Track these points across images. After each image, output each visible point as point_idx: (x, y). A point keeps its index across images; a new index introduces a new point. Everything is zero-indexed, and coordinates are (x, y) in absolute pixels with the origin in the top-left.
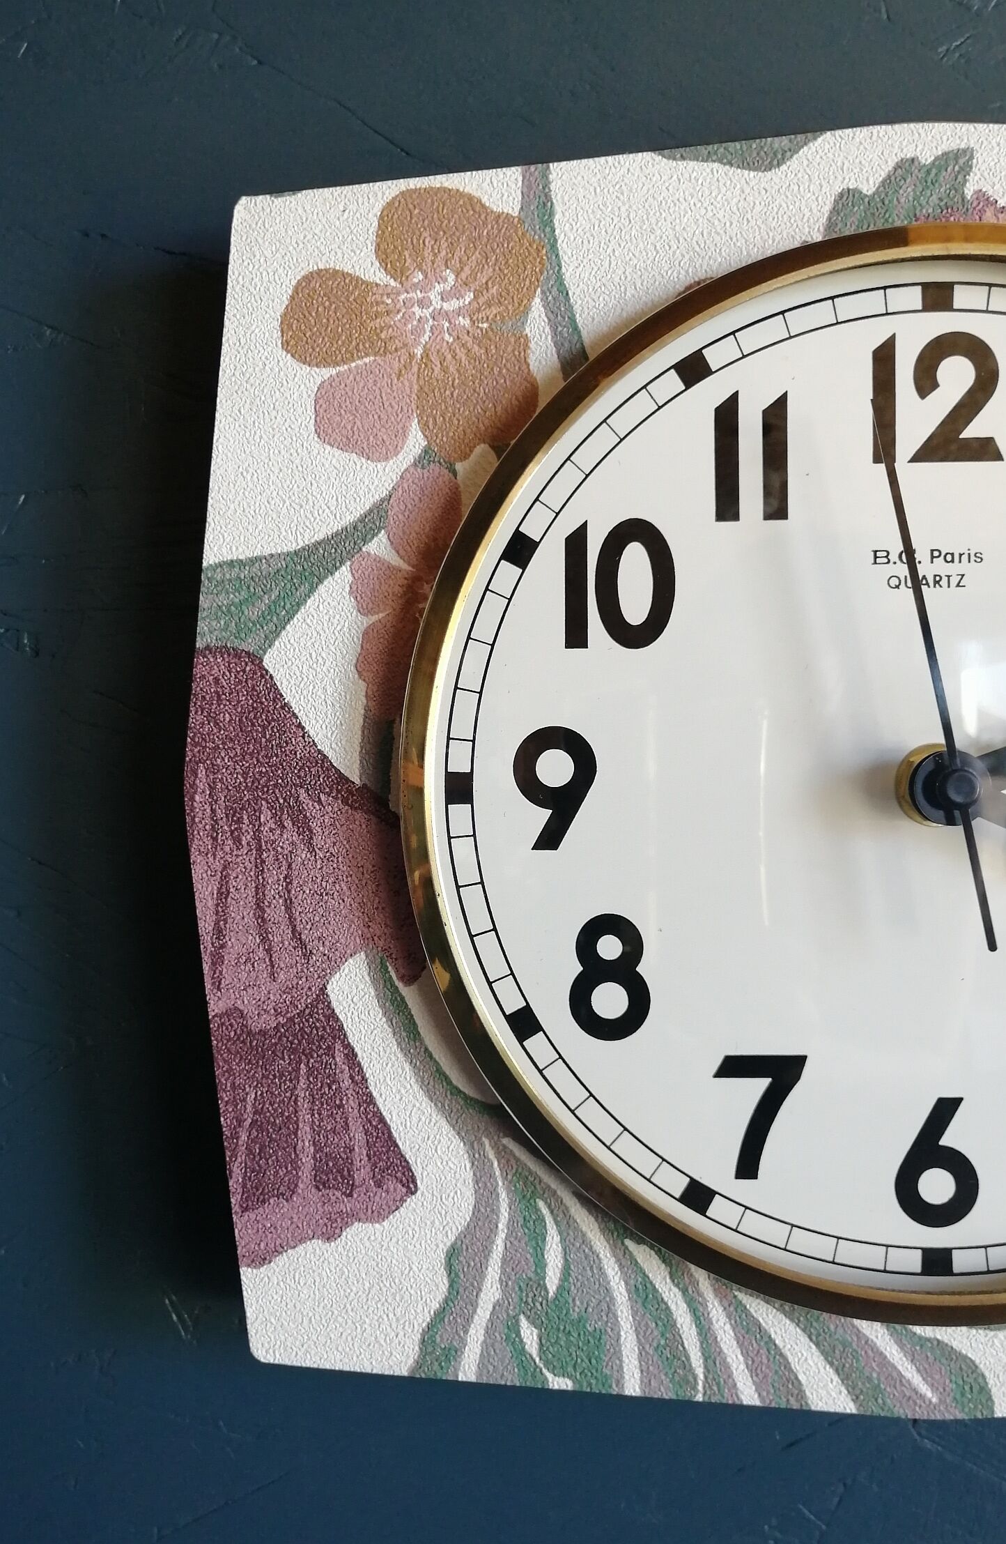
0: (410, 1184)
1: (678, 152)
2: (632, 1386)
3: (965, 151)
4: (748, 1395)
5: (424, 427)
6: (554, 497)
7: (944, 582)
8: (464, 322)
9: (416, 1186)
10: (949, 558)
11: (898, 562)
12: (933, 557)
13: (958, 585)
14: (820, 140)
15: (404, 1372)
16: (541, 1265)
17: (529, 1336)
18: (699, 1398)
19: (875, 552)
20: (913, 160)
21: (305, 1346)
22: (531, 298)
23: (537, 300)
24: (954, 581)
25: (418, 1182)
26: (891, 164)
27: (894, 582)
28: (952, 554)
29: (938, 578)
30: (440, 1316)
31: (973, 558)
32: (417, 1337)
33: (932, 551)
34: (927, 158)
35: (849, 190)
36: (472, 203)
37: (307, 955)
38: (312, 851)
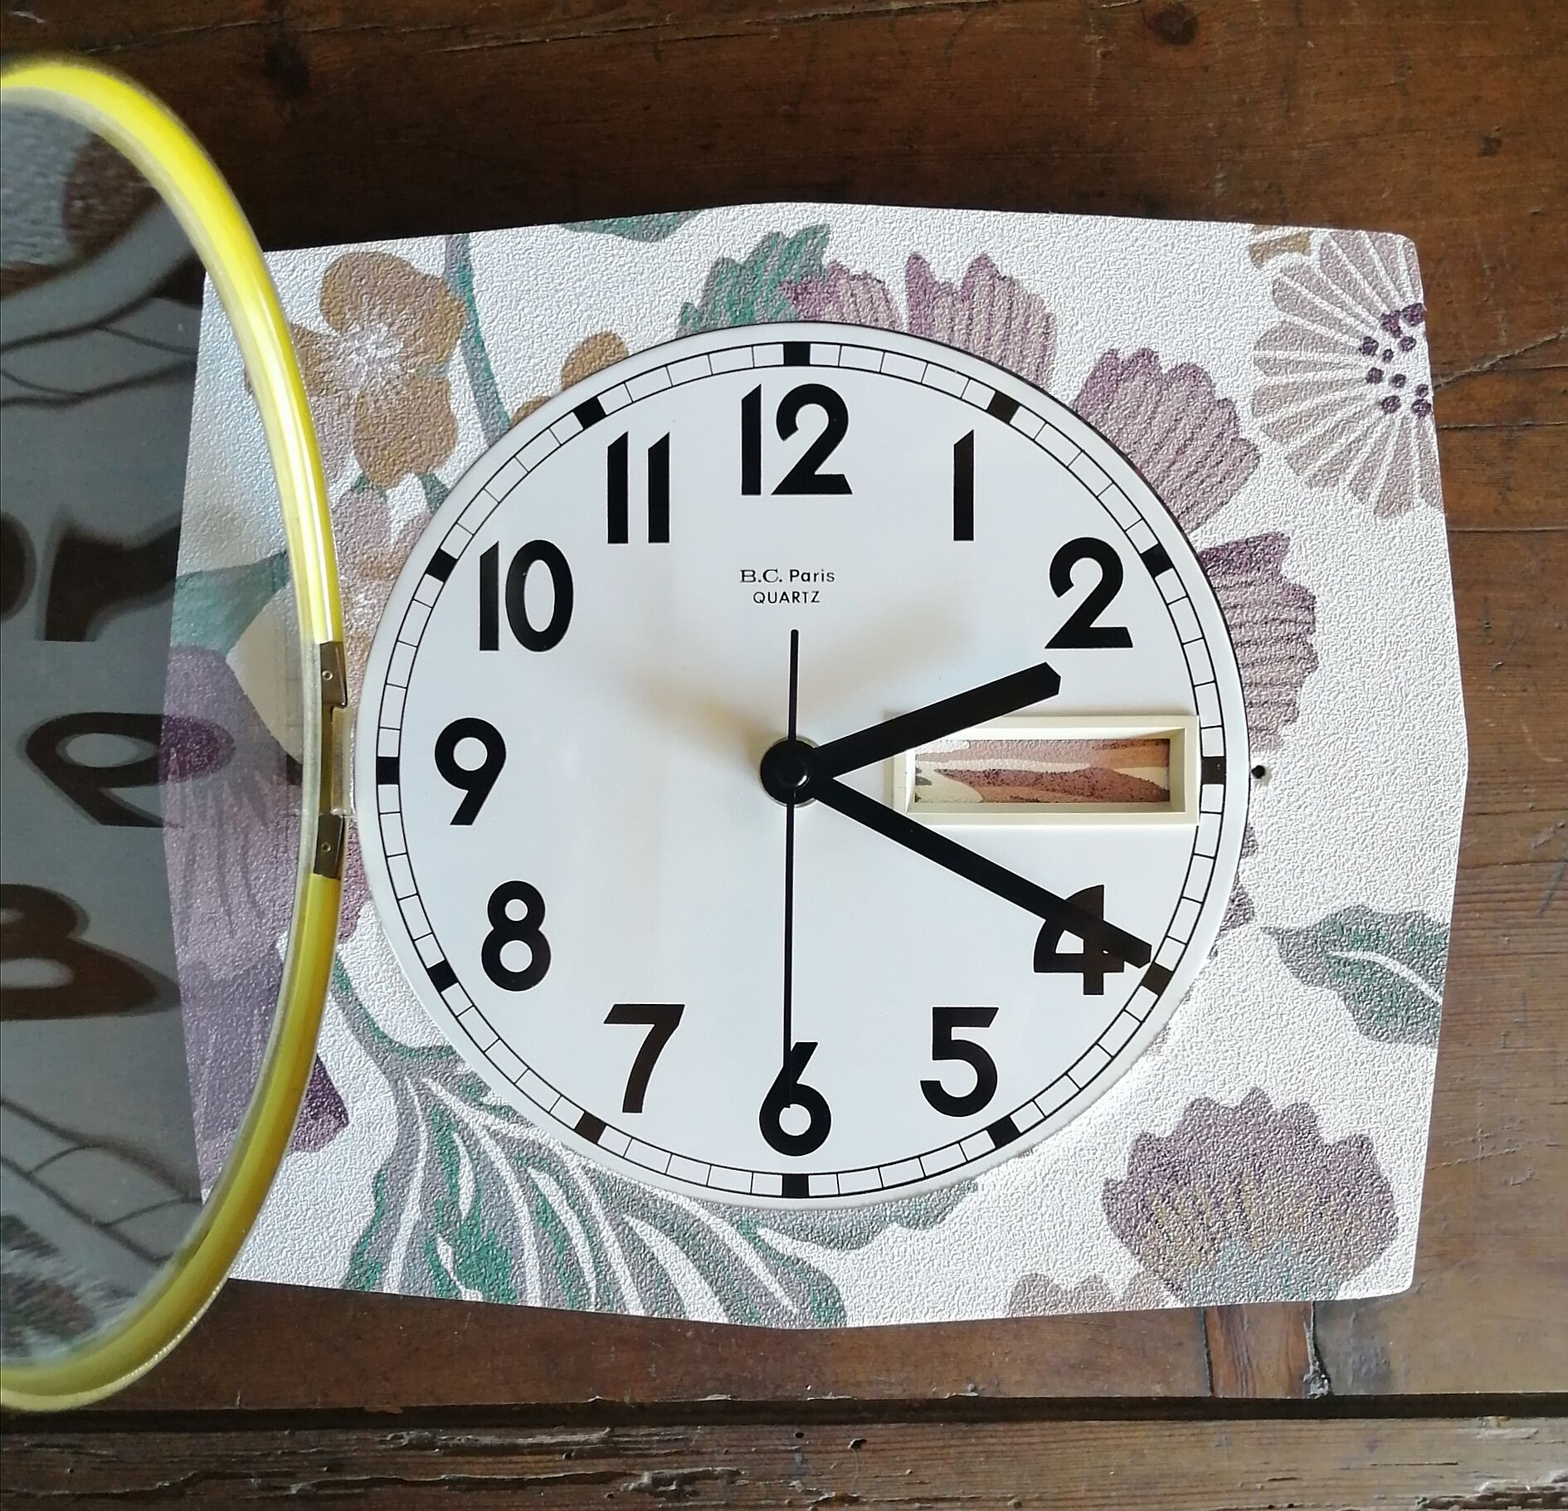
0: (342, 1118)
1: (578, 225)
2: (534, 1299)
3: (822, 227)
4: (635, 1308)
5: (360, 455)
6: (471, 521)
7: (802, 596)
8: (394, 367)
9: (347, 1119)
10: (806, 577)
11: (763, 580)
12: (792, 576)
13: (813, 601)
14: (699, 216)
15: (337, 1286)
16: (455, 1189)
17: (445, 1252)
18: (592, 1309)
19: (743, 571)
20: (778, 234)
21: (250, 1261)
22: (452, 346)
23: (458, 349)
24: (810, 597)
25: (350, 1117)
26: (759, 239)
27: (759, 597)
28: (809, 574)
29: (796, 595)
30: (367, 1234)
31: (826, 577)
32: (348, 1253)
33: (791, 571)
34: (790, 233)
35: (724, 259)
36: (403, 264)
37: (261, 915)
38: (265, 825)
